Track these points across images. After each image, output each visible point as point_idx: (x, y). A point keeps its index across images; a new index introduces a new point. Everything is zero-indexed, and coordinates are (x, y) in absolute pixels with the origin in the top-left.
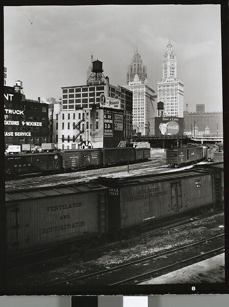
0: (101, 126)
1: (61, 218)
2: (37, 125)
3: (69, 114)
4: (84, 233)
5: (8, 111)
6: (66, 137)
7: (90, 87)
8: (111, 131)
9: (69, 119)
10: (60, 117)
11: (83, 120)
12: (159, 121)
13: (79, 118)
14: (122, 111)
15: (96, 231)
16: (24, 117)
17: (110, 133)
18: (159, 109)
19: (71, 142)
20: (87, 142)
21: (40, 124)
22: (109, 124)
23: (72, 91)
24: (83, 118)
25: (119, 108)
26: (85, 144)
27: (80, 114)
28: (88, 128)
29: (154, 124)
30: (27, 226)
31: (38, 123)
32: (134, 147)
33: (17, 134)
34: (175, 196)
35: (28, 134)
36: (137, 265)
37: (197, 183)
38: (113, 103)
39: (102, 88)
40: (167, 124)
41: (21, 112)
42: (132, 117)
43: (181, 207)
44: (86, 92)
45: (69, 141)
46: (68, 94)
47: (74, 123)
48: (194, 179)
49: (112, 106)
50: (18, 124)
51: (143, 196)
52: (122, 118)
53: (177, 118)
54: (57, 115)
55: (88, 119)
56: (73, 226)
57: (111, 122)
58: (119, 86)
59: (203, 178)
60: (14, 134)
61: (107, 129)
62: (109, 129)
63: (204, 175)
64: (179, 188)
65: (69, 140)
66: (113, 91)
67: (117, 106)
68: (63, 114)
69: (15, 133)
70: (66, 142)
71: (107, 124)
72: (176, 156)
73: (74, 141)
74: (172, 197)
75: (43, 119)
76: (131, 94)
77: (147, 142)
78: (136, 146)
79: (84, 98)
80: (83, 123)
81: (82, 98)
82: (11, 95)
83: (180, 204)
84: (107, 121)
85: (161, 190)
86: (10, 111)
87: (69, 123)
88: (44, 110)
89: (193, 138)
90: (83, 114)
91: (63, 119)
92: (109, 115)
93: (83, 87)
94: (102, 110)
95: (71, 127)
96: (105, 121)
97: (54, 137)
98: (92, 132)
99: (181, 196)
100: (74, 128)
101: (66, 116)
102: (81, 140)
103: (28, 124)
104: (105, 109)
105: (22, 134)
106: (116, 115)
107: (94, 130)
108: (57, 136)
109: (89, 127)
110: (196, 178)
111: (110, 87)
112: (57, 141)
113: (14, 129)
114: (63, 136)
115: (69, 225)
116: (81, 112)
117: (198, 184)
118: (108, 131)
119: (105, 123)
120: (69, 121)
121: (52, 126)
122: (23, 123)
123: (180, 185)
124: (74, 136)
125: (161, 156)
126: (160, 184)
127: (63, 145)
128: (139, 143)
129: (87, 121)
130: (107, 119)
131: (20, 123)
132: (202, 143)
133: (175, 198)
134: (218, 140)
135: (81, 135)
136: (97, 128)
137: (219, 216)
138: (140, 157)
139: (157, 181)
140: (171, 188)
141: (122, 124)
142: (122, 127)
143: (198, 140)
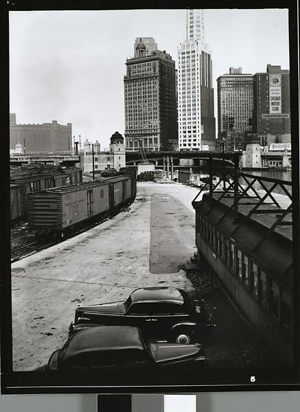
134: (24, 161)
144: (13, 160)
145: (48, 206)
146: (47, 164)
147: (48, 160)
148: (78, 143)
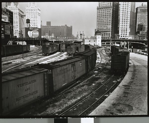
1: (26, 90)
4: (38, 97)
8: (3, 35)
12: (27, 29)
14: (9, 23)
15: (43, 95)
18: (27, 23)
25: (7, 21)
29: (24, 31)
30: (7, 98)
32: (17, 44)
34: (73, 71)
36: (71, 110)
37: (80, 64)
40: (32, 31)
42: (13, 27)
43: (76, 77)
49: (3, 20)
51: (62, 73)
52: (9, 27)
53: (38, 28)
56: (32, 94)
57: (3, 29)
58: (5, 8)
63: (83, 59)
72: (47, 49)
76: (12, 13)
77: (24, 42)
78: (18, 44)
83: (75, 75)
85: (68, 69)
89: (49, 39)
99: (75, 71)
106: (6, 25)
110: (80, 61)
115: (30, 94)
123: (75, 66)
125: (34, 49)
128: (20, 42)
132: (54, 42)
134: (62, 41)
137: (88, 79)
138: (25, 50)
139: (67, 64)
140: (72, 67)
141: (10, 31)
142: (9, 33)
143: (51, 41)
144: (58, 41)
145: (120, 61)
147: (70, 41)
148: (82, 34)
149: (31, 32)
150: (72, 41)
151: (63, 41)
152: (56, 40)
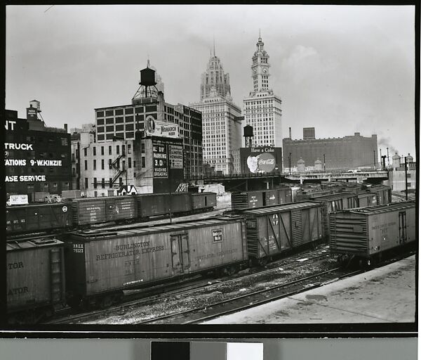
0: (149, 164)
2: (54, 165)
3: (103, 148)
5: (8, 146)
6: (99, 180)
7: (137, 107)
8: (164, 170)
9: (103, 154)
10: (90, 152)
11: (124, 155)
13: (118, 153)
14: (180, 141)
15: (47, 299)
16: (33, 153)
17: (163, 173)
18: (246, 135)
19: (107, 188)
20: (129, 187)
21: (59, 163)
22: (162, 159)
23: (110, 113)
24: (123, 152)
25: (176, 136)
26: (127, 190)
27: (118, 147)
28: (130, 167)
29: (239, 158)
31: (55, 161)
32: (200, 191)
33: (23, 178)
34: (178, 252)
35: (40, 178)
37: (215, 234)
38: (167, 130)
39: (155, 109)
40: (258, 157)
41: (29, 147)
42: (201, 150)
43: (188, 266)
44: (131, 115)
45: (103, 187)
46: (105, 118)
47: (110, 160)
48: (211, 228)
49: (166, 134)
50: (25, 164)
51: (123, 253)
52: (181, 151)
53: (273, 148)
54: (85, 149)
55: (131, 154)
57: (164, 156)
58: (179, 105)
59: (227, 228)
60: (18, 179)
61: (158, 167)
62: (162, 167)
63: (228, 223)
64: (184, 241)
65: (103, 185)
66: (170, 113)
67: (174, 134)
68: (95, 148)
69: (20, 177)
70: (99, 187)
71: (158, 160)
72: (244, 201)
73: (111, 187)
74: (173, 254)
75: (63, 156)
76: (199, 115)
77: (219, 185)
78: (202, 190)
79: (128, 123)
80: (124, 159)
81: (125, 123)
82: (13, 123)
83: (186, 263)
84: (159, 156)
85: (154, 245)
86: (12, 146)
87: (103, 160)
88: (65, 143)
89: (288, 176)
90: (123, 146)
91: (95, 154)
92: (161, 147)
93: (127, 108)
94: (150, 140)
95: (107, 166)
96: (155, 156)
97: (82, 181)
98: (137, 172)
99: (188, 252)
100: (110, 168)
101: (99, 151)
102: (121, 184)
103: (40, 163)
104: (154, 138)
105: (31, 178)
106: (172, 146)
107: (139, 170)
108: (86, 179)
109: (132, 165)
110: (213, 228)
111: (165, 107)
112: (87, 187)
113: (18, 171)
114: (95, 179)
116: (120, 143)
117: (217, 236)
118: (160, 170)
119: (154, 159)
120: (102, 157)
121: (78, 165)
122: (33, 162)
123: (187, 238)
124: (111, 179)
126: (152, 237)
127: (96, 192)
128: (208, 186)
129: (128, 156)
130: (158, 152)
131: (28, 162)
132: (301, 183)
133: (178, 255)
135: (121, 176)
136: (144, 166)
139: (148, 233)
140: (171, 242)
141: (182, 160)
142: (181, 164)
143: (295, 179)
144: (312, 178)
145: (352, 228)
146: (349, 181)
147: (350, 177)
148: (385, 156)
149: (255, 159)
150: (354, 177)
151: (328, 180)
152: (309, 176)
